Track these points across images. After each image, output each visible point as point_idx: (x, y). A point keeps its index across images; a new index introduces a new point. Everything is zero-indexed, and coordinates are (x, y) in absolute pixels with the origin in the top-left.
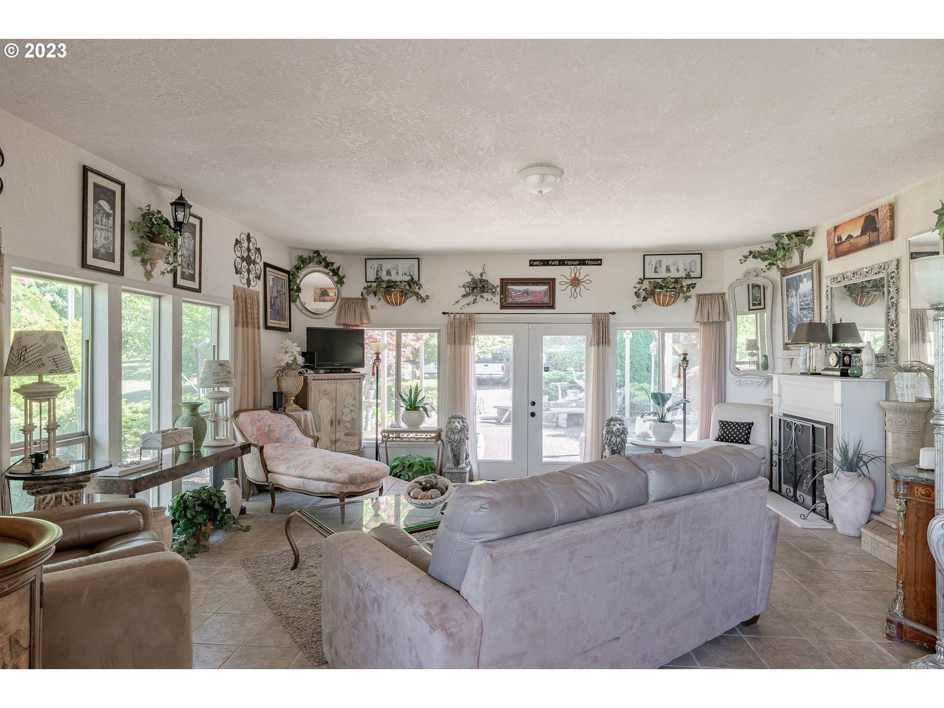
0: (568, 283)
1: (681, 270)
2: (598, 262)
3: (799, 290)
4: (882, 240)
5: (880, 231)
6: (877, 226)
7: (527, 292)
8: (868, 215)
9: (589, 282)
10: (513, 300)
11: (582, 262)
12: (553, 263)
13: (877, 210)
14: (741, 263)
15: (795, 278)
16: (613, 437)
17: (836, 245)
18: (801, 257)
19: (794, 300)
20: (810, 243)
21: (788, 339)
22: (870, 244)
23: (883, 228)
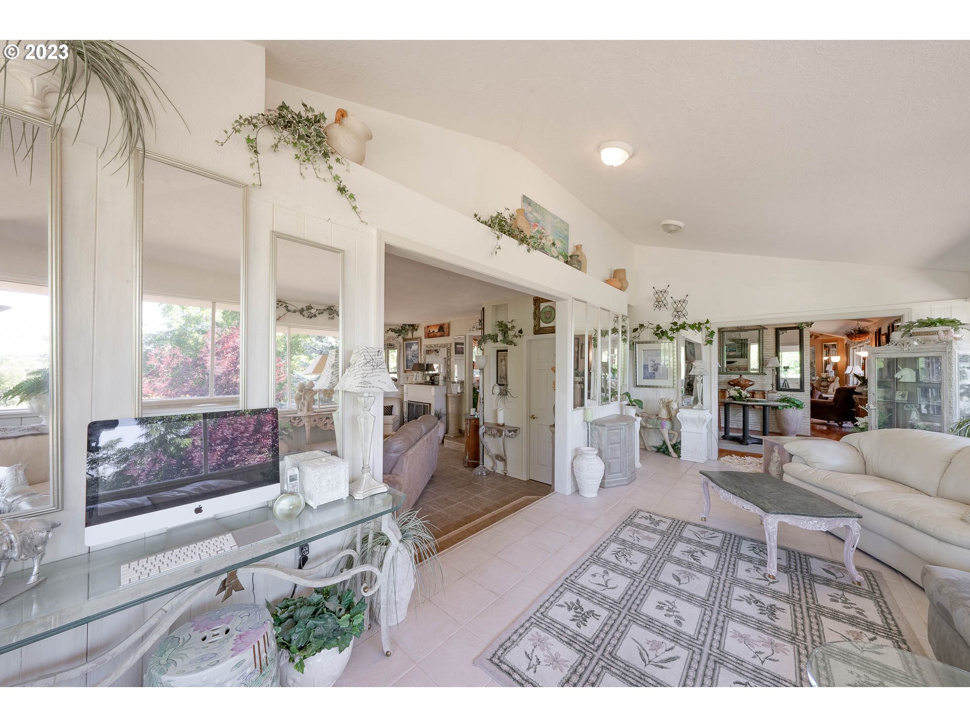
3: (412, 348)
15: (410, 343)
17: (428, 333)
18: (413, 335)
19: (409, 352)
20: (417, 330)
21: (407, 368)
22: (441, 336)
23: (446, 331)
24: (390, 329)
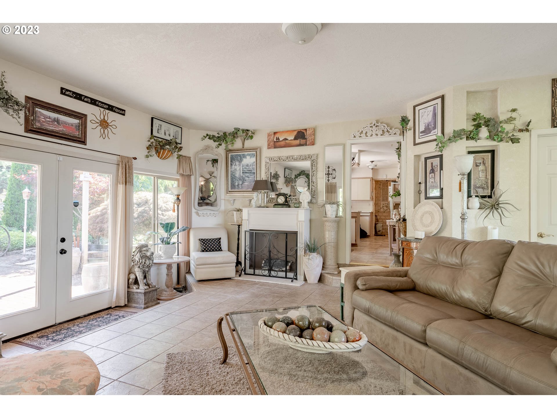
0: (97, 123)
1: (172, 136)
2: (122, 112)
3: (242, 162)
4: (309, 144)
5: (307, 140)
6: (306, 137)
7: (57, 121)
8: (300, 131)
9: (114, 127)
10: (41, 125)
11: (111, 108)
12: (86, 99)
13: (306, 130)
14: (202, 140)
15: (240, 156)
16: (147, 261)
17: (274, 142)
18: (243, 144)
19: (237, 168)
20: (252, 137)
21: (231, 189)
22: (300, 145)
23: (309, 139)
24: (207, 135)
